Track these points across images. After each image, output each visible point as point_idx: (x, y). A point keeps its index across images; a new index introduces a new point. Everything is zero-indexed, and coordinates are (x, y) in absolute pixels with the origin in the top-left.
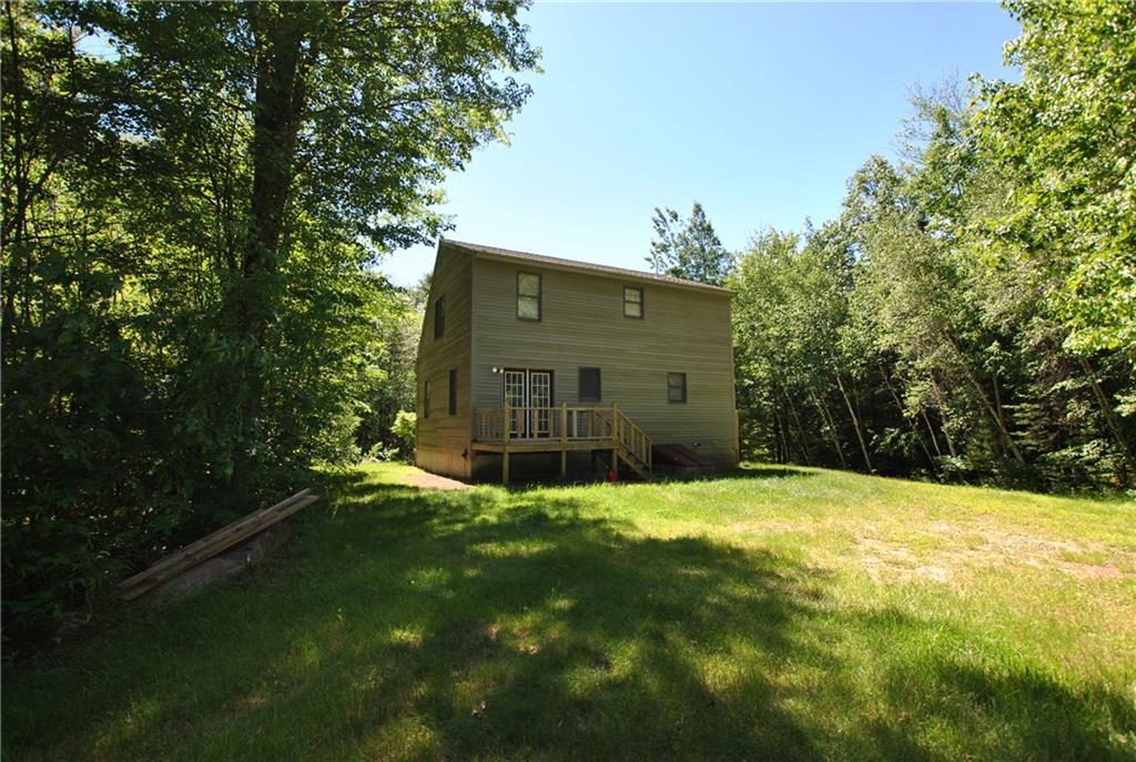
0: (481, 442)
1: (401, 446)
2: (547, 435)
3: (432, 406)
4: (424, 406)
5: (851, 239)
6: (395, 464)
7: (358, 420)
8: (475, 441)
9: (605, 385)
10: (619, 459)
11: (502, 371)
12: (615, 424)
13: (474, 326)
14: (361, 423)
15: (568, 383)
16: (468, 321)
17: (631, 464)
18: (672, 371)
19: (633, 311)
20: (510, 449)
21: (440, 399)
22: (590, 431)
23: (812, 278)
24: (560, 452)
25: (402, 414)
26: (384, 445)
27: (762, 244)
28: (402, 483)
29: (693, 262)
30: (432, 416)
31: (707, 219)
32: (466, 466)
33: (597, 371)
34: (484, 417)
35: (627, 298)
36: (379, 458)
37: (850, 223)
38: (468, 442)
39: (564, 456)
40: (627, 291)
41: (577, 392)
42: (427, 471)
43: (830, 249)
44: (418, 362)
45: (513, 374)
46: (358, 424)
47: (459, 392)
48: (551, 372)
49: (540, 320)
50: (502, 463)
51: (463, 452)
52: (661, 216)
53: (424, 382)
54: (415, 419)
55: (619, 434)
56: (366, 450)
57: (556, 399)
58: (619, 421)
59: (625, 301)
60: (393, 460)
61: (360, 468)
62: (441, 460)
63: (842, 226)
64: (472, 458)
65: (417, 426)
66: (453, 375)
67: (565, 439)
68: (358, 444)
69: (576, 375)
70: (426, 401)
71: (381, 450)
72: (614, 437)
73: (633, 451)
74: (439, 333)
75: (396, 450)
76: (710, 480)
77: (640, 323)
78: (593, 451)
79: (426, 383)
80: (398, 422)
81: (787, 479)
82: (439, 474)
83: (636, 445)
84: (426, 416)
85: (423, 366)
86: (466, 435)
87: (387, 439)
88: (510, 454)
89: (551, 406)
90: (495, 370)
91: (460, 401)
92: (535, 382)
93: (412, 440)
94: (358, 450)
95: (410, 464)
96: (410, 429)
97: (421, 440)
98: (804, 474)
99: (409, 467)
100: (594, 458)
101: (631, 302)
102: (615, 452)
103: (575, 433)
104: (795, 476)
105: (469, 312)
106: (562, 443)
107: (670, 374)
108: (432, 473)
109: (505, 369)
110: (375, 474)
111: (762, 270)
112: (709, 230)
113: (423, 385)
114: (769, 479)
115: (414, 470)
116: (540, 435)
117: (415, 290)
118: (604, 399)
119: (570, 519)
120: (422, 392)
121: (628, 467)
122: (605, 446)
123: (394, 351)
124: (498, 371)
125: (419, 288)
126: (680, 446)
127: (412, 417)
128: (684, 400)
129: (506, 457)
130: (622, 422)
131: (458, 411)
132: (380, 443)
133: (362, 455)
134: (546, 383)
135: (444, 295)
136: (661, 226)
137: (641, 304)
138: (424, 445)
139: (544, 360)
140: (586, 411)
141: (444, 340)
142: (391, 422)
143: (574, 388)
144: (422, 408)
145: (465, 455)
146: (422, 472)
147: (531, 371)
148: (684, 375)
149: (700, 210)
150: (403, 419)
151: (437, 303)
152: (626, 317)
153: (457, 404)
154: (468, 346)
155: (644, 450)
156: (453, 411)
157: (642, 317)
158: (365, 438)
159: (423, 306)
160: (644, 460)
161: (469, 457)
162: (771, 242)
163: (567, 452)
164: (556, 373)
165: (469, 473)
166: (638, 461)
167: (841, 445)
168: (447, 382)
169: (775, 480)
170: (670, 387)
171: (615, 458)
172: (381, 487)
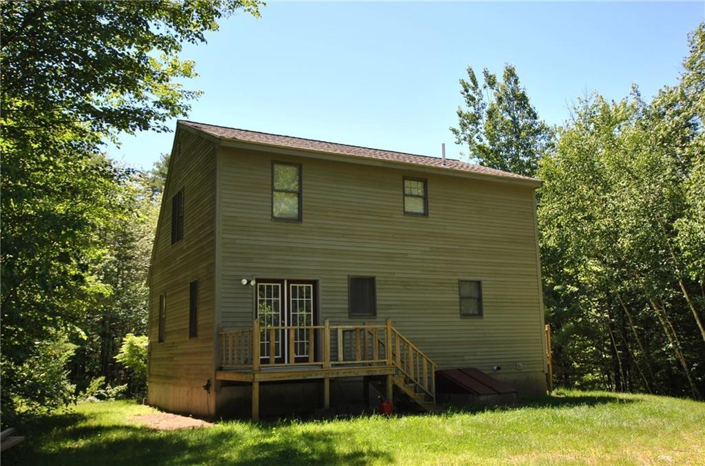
0: (227, 370)
1: (129, 382)
2: (306, 360)
3: (169, 327)
4: (159, 329)
5: (691, 110)
6: (121, 402)
7: (72, 348)
8: (220, 369)
9: (382, 297)
10: (395, 387)
11: (253, 283)
12: (390, 345)
13: (219, 227)
14: (76, 351)
15: (335, 297)
16: (212, 222)
17: (410, 393)
18: (461, 278)
19: (415, 206)
20: (259, 377)
21: (179, 318)
22: (359, 354)
23: (642, 158)
24: (322, 380)
25: (130, 338)
26: (106, 381)
27: (589, 116)
28: (127, 424)
29: (503, 139)
30: (169, 340)
31: (521, 85)
32: (208, 401)
33: (372, 280)
34: (230, 340)
35: (407, 191)
36: (100, 397)
37: (692, 91)
38: (212, 370)
39: (327, 383)
40: (407, 183)
41: (347, 306)
42: (161, 409)
43: (668, 123)
44: (152, 271)
45: (268, 286)
46: (71, 353)
47: (202, 309)
48: (315, 283)
49: (299, 219)
50: (251, 394)
51: (205, 384)
52: (473, 79)
53: (158, 298)
54: (146, 344)
55: (394, 355)
56: (82, 387)
57: (321, 315)
58: (394, 341)
59: (405, 195)
60: (117, 398)
61: (74, 408)
62: (179, 395)
63: (682, 94)
64: (217, 391)
65: (149, 353)
66: (194, 287)
67: (327, 363)
68: (72, 379)
69: (345, 286)
70: (161, 322)
71: (103, 387)
72: (389, 361)
73: (412, 376)
74: (177, 235)
75: (124, 387)
76: (504, 409)
77: (422, 220)
78: (365, 377)
79: (161, 298)
80: (125, 349)
81: (599, 407)
82: (176, 413)
83: (415, 370)
84: (161, 340)
85: (157, 277)
86: (209, 362)
87: (112, 372)
88: (261, 383)
89: (315, 324)
90: (245, 282)
91: (202, 320)
92: (294, 296)
93: (143, 370)
94: (71, 388)
95: (140, 402)
96: (141, 356)
97: (154, 370)
98: (621, 401)
99: (139, 406)
100: (366, 387)
101: (411, 196)
102: (390, 378)
103: (341, 356)
104: (609, 404)
105: (212, 213)
106: (326, 369)
107: (461, 282)
108: (168, 411)
109: (258, 281)
110: (93, 416)
111: (580, 150)
112: (522, 100)
113: (157, 300)
114: (577, 408)
115: (145, 410)
116: (297, 360)
117: (150, 175)
118: (380, 314)
119: (322, 454)
120: (156, 310)
121: (406, 396)
122: (378, 371)
123: (123, 257)
124: (249, 282)
125: (154, 173)
126: (475, 370)
127: (142, 342)
128: (480, 314)
129: (256, 387)
130: (398, 341)
131: (199, 333)
132: (102, 378)
133: (76, 394)
134: (308, 297)
135: (183, 189)
136: (471, 92)
137: (425, 198)
138: (159, 376)
139: (305, 268)
140: (355, 330)
141: (183, 244)
142: (116, 349)
143: (343, 302)
144: (156, 329)
145: (207, 387)
146: (156, 412)
147: (290, 282)
148: (479, 283)
149: (513, 75)
150: (132, 345)
151: (174, 199)
152: (406, 213)
153: (199, 323)
154: (212, 254)
155: (426, 376)
156: (193, 333)
157: (426, 214)
158: (80, 371)
159: (159, 197)
160: (426, 388)
161: (212, 388)
162: (599, 114)
163: (331, 381)
164: (321, 285)
165: (212, 409)
166: (417, 389)
167: (690, 366)
168: (186, 296)
169: (584, 408)
170: (462, 298)
171: (390, 386)
172: (100, 429)
